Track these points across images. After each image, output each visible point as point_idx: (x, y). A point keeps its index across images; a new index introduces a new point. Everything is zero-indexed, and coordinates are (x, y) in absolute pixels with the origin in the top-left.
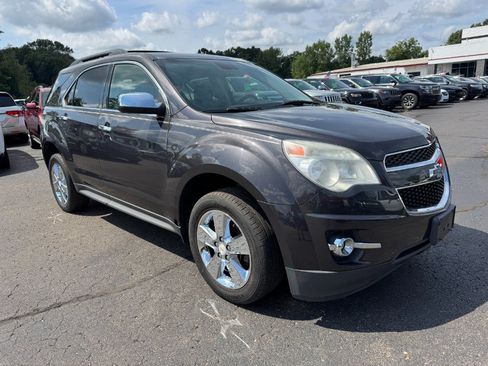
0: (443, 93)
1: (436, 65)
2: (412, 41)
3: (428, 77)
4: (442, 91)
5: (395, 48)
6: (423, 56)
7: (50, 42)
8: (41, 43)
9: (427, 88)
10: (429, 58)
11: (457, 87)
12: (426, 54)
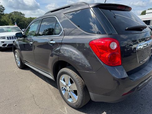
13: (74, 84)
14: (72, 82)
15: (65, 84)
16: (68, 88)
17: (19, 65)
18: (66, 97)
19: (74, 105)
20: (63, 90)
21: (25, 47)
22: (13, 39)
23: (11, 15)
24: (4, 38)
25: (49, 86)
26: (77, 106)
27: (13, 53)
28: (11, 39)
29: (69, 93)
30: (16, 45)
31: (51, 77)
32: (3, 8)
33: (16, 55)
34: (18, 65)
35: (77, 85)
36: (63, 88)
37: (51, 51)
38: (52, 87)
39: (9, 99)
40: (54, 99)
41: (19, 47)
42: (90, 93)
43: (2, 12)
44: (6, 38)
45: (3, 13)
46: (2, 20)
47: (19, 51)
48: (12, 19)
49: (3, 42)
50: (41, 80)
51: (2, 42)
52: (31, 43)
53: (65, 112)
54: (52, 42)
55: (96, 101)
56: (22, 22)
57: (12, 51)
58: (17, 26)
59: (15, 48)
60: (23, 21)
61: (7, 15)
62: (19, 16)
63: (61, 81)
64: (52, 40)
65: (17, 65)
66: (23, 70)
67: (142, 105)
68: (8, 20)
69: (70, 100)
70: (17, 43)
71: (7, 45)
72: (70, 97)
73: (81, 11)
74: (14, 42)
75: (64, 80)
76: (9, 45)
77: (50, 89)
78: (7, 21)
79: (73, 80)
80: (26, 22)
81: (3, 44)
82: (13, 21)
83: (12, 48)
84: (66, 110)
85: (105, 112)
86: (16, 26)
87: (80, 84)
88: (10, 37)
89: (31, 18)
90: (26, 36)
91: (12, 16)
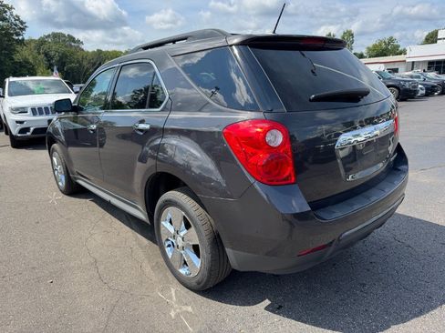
0: (421, 89)
1: (413, 62)
2: (391, 40)
3: (407, 73)
4: (420, 86)
5: (375, 46)
6: (400, 54)
7: (64, 36)
8: (55, 36)
9: (407, 83)
10: (407, 56)
11: (432, 83)
12: (404, 52)
13: (192, 229)
14: (188, 226)
15: (172, 230)
16: (179, 242)
17: (62, 184)
18: (176, 264)
19: (194, 283)
20: (169, 246)
21: (77, 138)
22: (47, 113)
23: (42, 42)
24: (22, 111)
25: (137, 237)
26: (199, 283)
27: (46, 152)
28: (41, 113)
29: (182, 252)
30: (56, 131)
31: (141, 214)
32: (22, 23)
33: (55, 159)
34: (60, 184)
35: (198, 232)
36: (168, 240)
37: (141, 147)
38: (145, 241)
39: (33, 268)
40: (148, 269)
41: (62, 138)
42: (227, 249)
43: (18, 35)
44: (30, 112)
45: (21, 38)
46: (17, 57)
47: (61, 148)
48: (46, 55)
49: (21, 122)
50: (118, 224)
51: (17, 122)
52: (94, 127)
53: (171, 298)
54: (142, 126)
55: (242, 270)
56: (73, 64)
57: (44, 148)
58: (58, 79)
59: (52, 141)
60: (78, 62)
61: (33, 45)
62: (66, 47)
63: (163, 223)
64: (142, 122)
65: (58, 185)
66: (73, 199)
67: (364, 285)
68: (35, 58)
69: (183, 271)
70: (58, 125)
71: (32, 129)
72: (185, 263)
73: (208, 54)
74: (50, 121)
75: (171, 222)
76: (36, 131)
77: (140, 245)
78: (31, 61)
79: (191, 219)
80: (85, 63)
81: (20, 126)
82: (49, 61)
83: (44, 138)
84: (174, 294)
85: (267, 300)
86: (56, 77)
87: (205, 230)
88: (40, 109)
89: (100, 52)
90: (82, 109)
91: (45, 47)
